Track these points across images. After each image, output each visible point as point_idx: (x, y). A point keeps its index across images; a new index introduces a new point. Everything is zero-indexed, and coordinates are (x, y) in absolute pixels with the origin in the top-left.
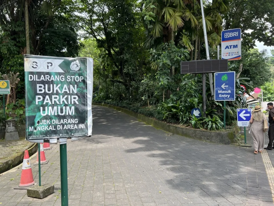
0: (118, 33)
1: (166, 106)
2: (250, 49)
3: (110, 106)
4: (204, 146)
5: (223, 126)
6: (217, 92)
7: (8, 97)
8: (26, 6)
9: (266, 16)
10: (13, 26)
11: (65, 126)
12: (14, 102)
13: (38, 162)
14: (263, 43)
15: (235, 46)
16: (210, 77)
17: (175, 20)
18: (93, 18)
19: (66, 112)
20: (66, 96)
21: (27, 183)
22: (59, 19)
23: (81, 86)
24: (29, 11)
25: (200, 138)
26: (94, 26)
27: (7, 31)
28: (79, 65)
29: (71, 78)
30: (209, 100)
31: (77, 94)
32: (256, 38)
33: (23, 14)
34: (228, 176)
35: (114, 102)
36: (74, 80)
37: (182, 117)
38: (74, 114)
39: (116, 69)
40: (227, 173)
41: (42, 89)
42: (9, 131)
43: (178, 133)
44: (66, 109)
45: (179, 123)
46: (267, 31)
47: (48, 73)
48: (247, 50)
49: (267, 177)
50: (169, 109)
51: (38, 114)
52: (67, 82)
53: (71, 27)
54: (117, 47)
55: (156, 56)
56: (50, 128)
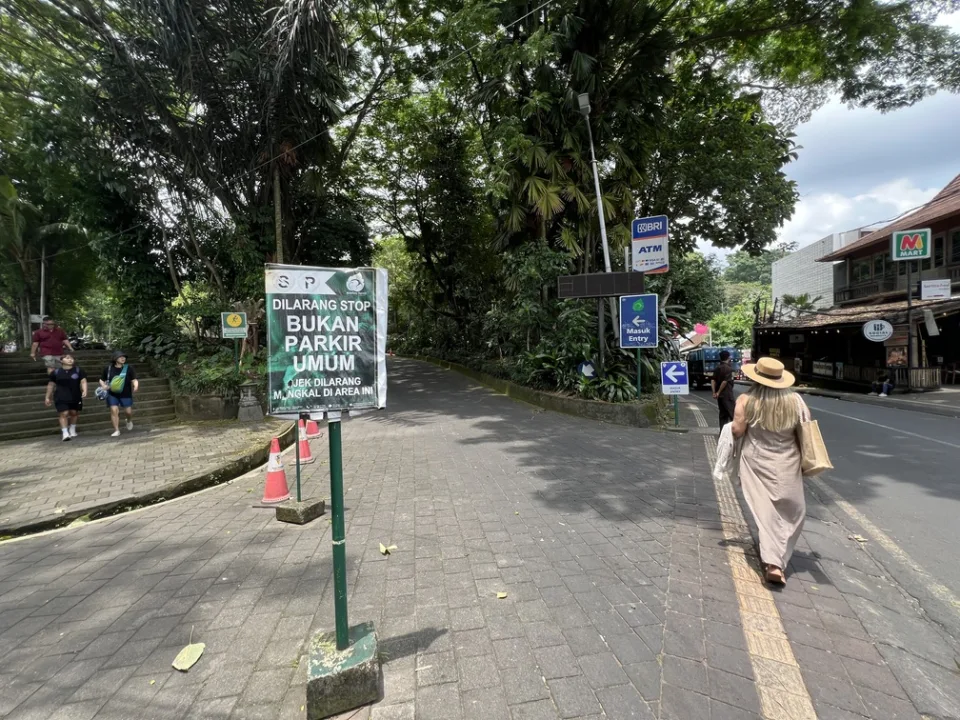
0: (443, 225)
1: (531, 357)
2: (688, 254)
3: (429, 360)
4: (600, 431)
5: (636, 395)
6: (624, 331)
7: (244, 343)
8: (277, 178)
9: (715, 192)
10: (254, 216)
11: (338, 390)
12: (254, 351)
13: (295, 460)
14: (710, 242)
15: (658, 248)
16: (611, 304)
17: (548, 201)
18: (398, 198)
19: (339, 366)
20: (339, 337)
21: (278, 496)
22: (336, 202)
23: (365, 319)
24: (282, 188)
25: (594, 417)
26: (400, 212)
27: (243, 222)
28: (362, 281)
29: (348, 305)
30: (610, 347)
31: (358, 334)
32: (697, 233)
33: (272, 192)
34: (642, 485)
35: (437, 352)
36: (354, 308)
37: (562, 379)
38: (353, 368)
39: (441, 291)
40: (640, 480)
41: (297, 323)
42: (245, 404)
43: (553, 408)
44: (339, 360)
45: (556, 390)
46: (718, 220)
47: (307, 297)
48: (681, 256)
49: (714, 486)
50: (538, 364)
51: (289, 369)
52: (341, 311)
53: (358, 216)
54: (442, 251)
55: (513, 266)
56: (312, 393)
